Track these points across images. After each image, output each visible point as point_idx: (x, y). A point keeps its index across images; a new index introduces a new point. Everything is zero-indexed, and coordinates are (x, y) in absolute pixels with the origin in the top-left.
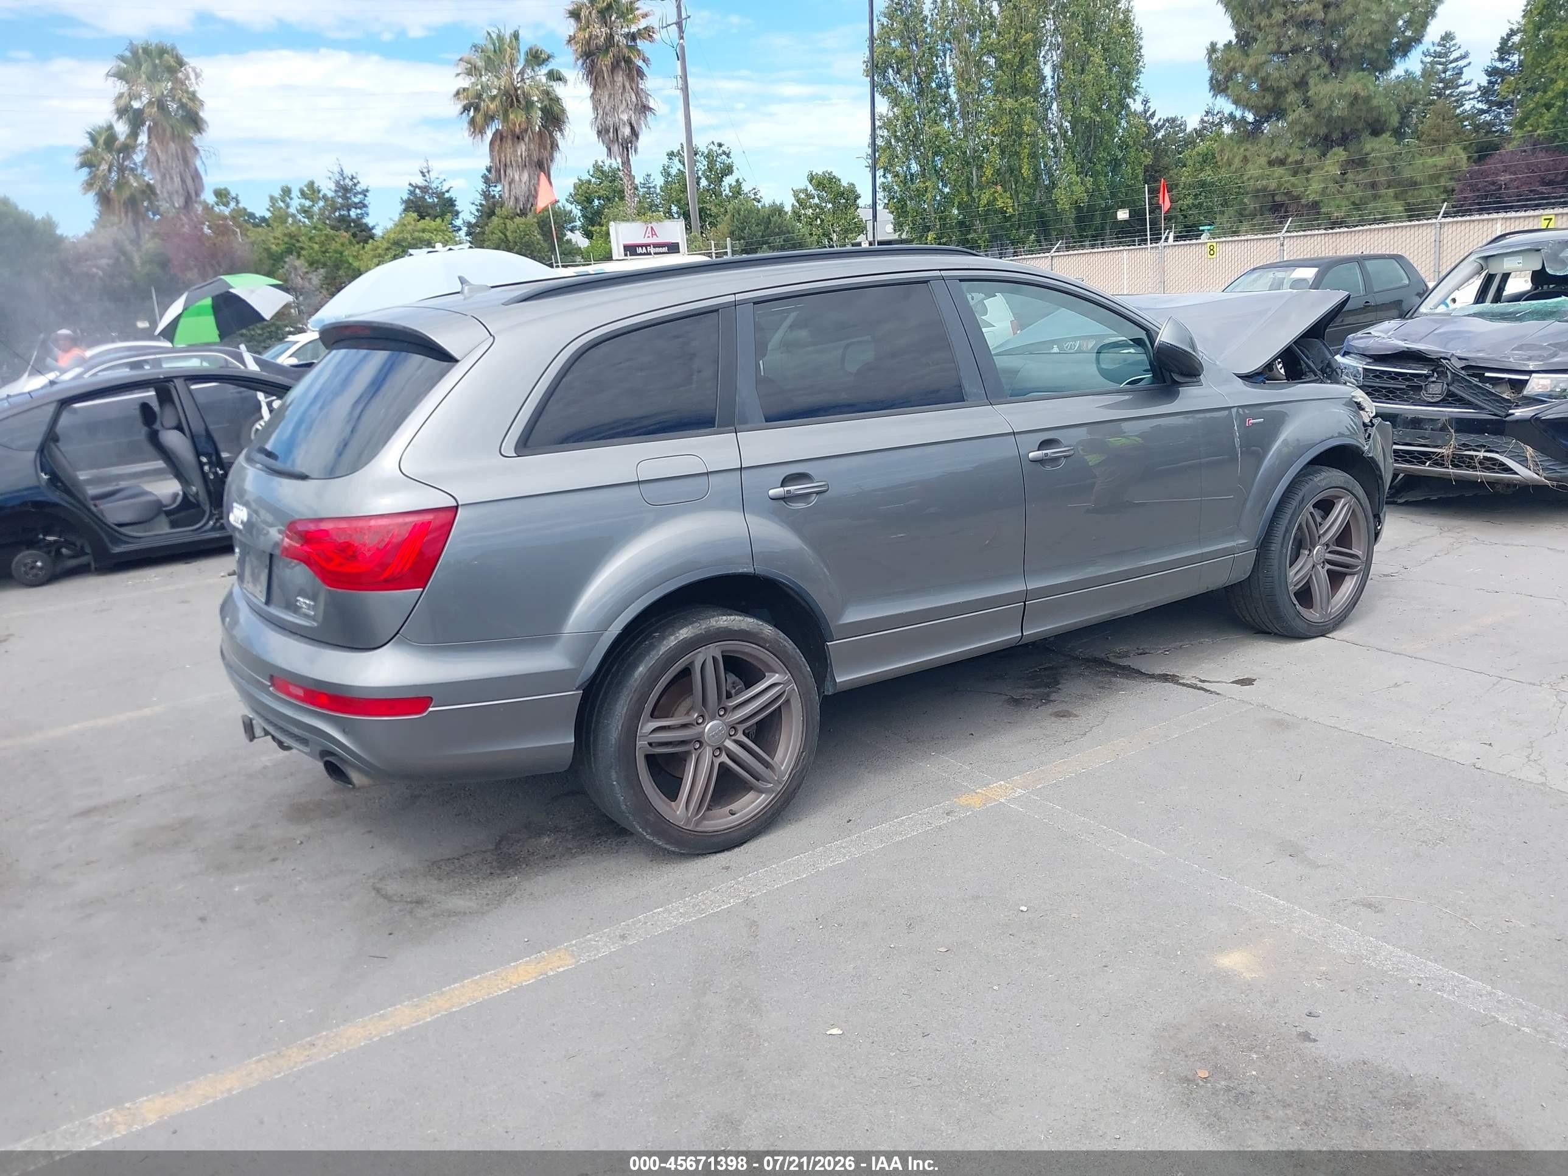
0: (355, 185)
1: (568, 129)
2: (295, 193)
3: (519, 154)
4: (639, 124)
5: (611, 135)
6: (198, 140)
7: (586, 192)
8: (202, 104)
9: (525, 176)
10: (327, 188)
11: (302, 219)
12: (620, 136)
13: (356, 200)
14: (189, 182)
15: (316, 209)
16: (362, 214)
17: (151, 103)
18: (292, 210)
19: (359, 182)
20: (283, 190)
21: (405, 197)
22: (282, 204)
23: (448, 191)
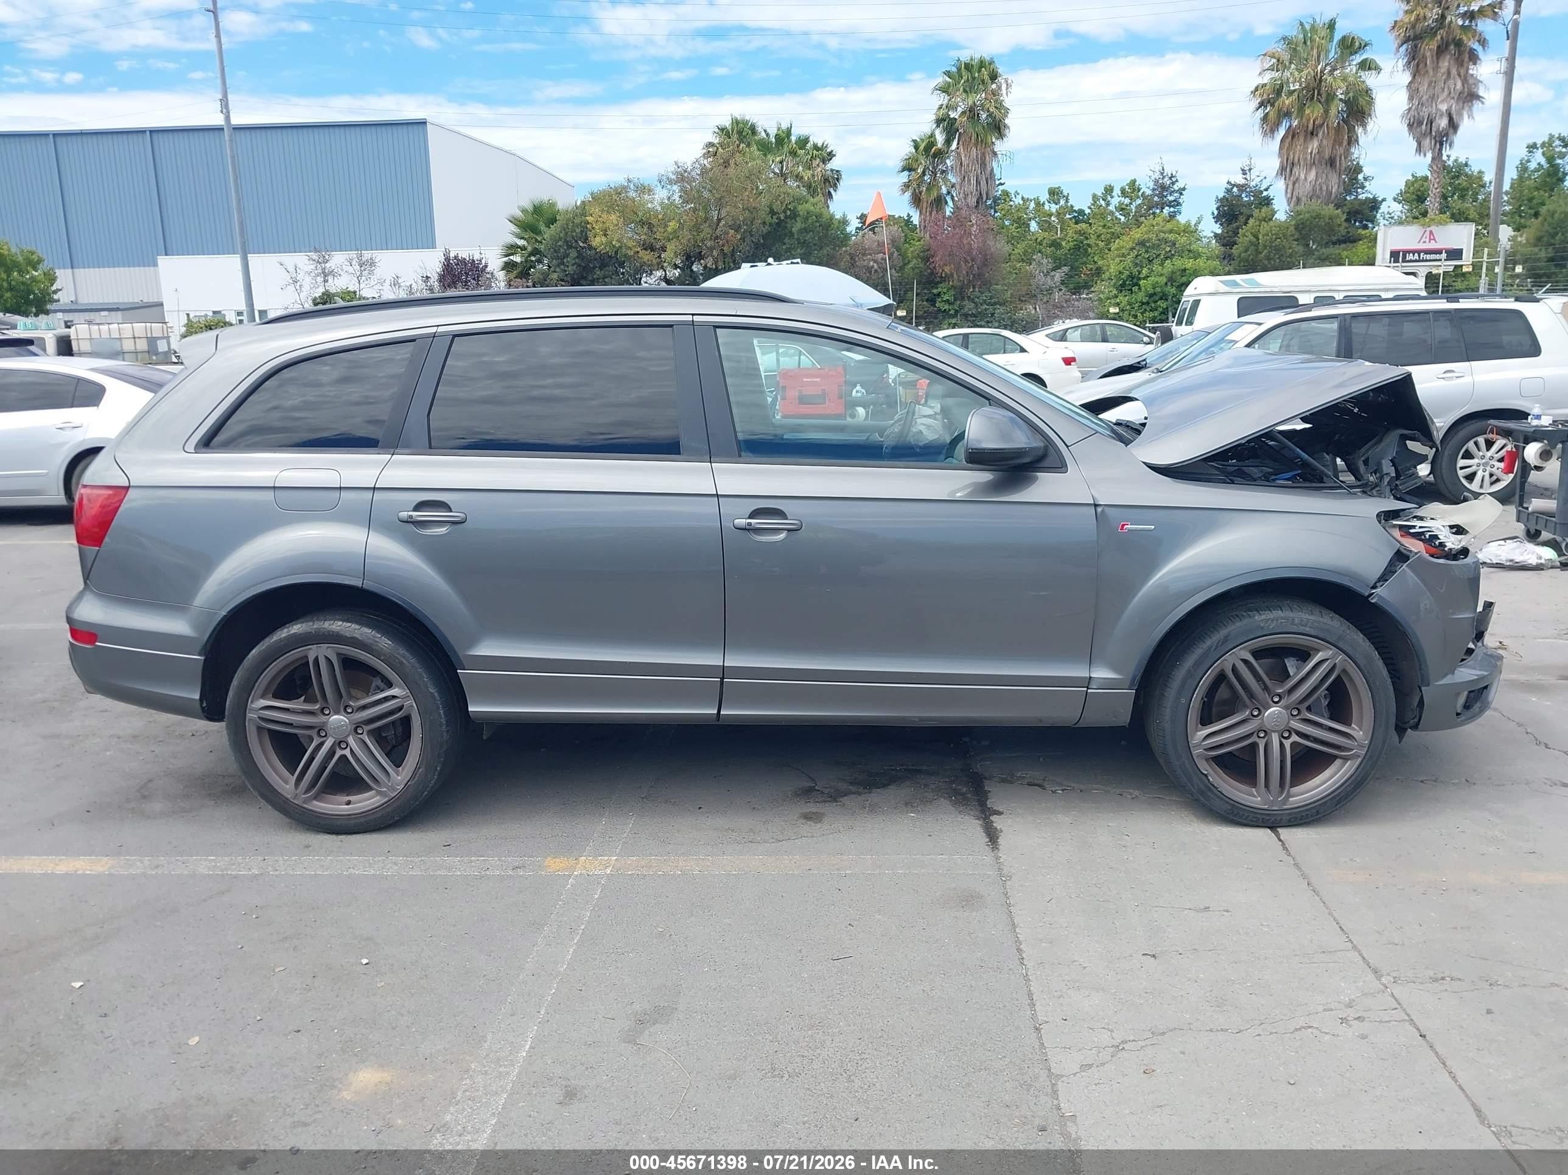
0: (1173, 183)
1: (1371, 125)
2: (1117, 191)
3: (1309, 151)
4: (1460, 115)
5: (1424, 127)
6: (1000, 146)
7: (1419, 190)
8: (1007, 110)
9: (1312, 175)
10: (1146, 187)
11: (1119, 216)
12: (1434, 129)
13: (1171, 198)
14: (983, 183)
15: (1133, 207)
16: (1175, 212)
17: (964, 113)
18: (1111, 208)
19: (1177, 181)
20: (1106, 189)
21: (1221, 196)
22: (1103, 203)
23: (1266, 190)
